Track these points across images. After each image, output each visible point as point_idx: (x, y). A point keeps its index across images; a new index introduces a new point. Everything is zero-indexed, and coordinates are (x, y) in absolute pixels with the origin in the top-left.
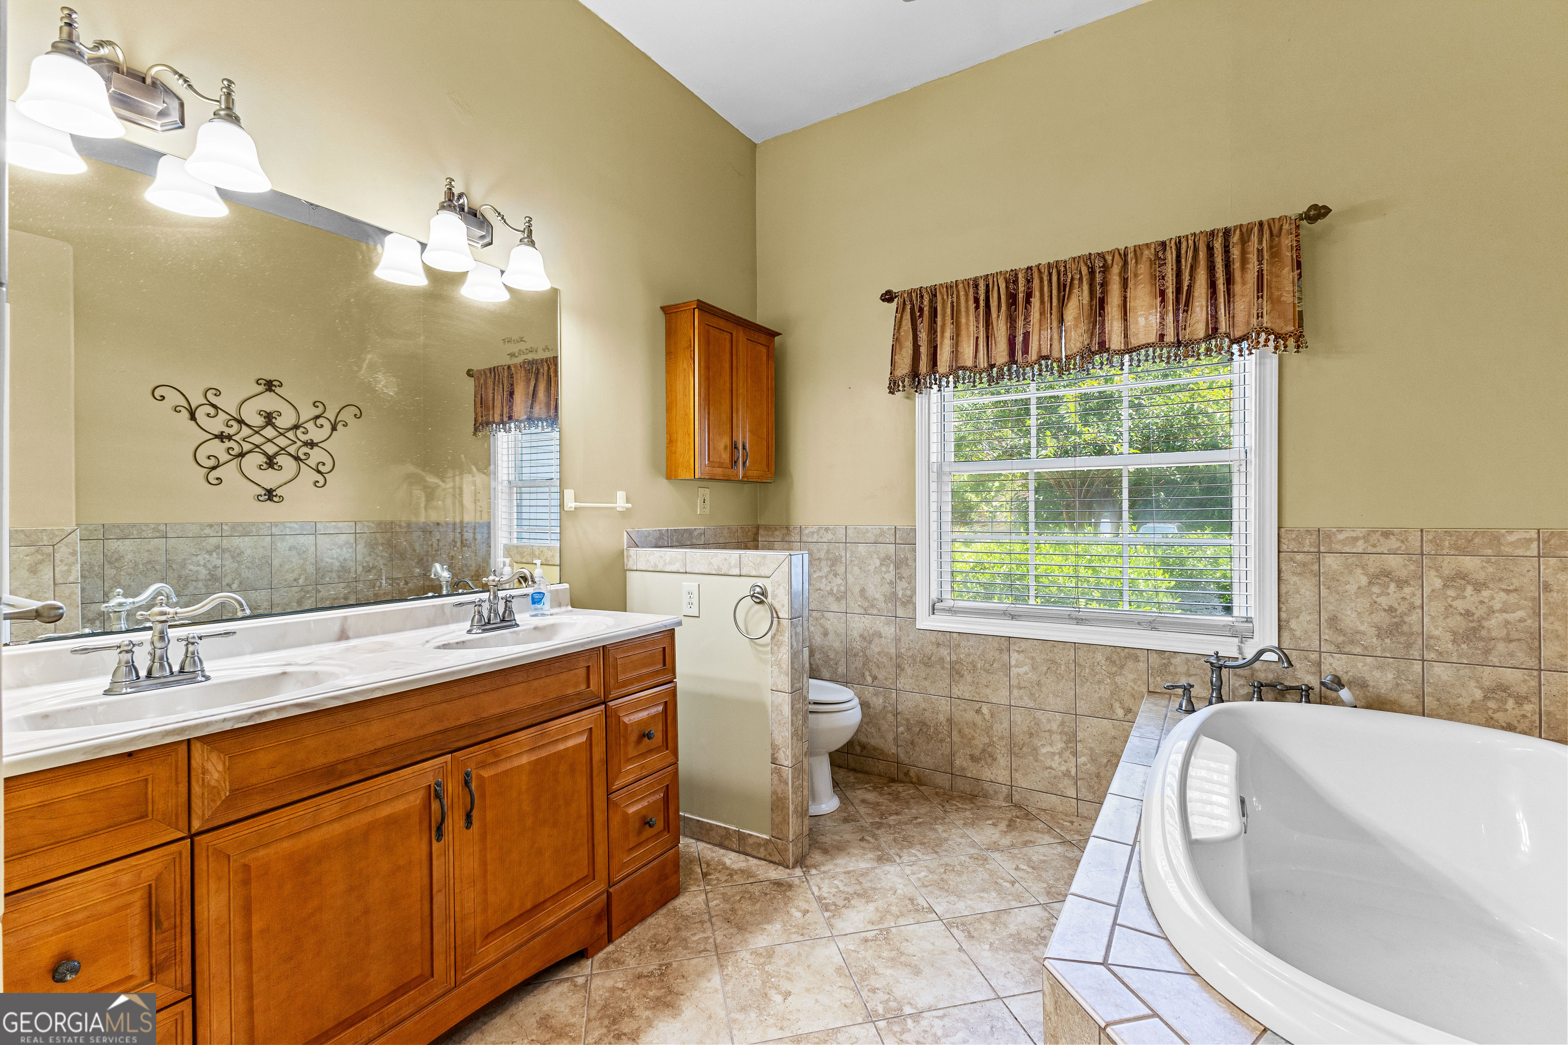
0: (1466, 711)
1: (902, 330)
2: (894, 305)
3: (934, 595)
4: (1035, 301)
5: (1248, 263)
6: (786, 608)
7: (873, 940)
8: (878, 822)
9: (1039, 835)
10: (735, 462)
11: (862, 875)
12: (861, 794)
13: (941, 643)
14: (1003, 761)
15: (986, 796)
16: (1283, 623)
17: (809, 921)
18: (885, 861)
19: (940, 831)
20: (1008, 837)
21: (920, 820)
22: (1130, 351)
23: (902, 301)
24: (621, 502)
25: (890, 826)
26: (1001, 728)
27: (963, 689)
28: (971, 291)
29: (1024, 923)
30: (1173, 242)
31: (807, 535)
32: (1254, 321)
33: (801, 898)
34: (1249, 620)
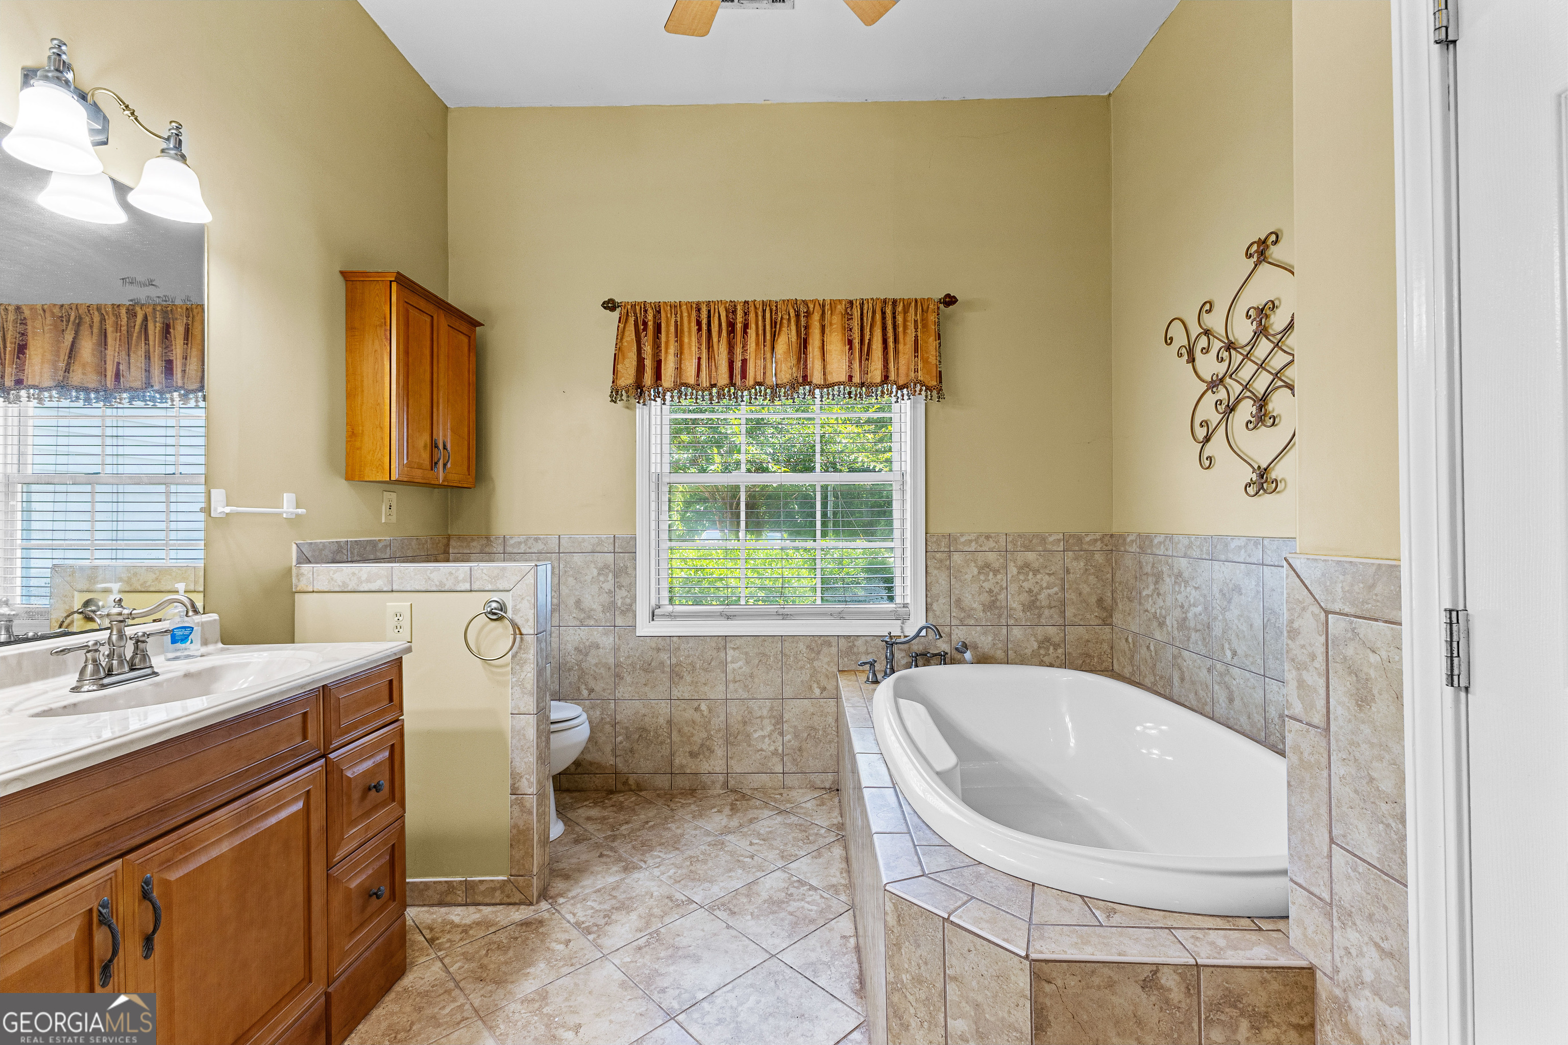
0: (1030, 658)
1: (624, 341)
2: (616, 315)
3: (653, 602)
4: (752, 332)
5: (908, 329)
6: (531, 623)
7: (646, 946)
8: (611, 836)
9: (760, 811)
10: (436, 463)
11: (613, 889)
12: (583, 812)
13: (661, 647)
14: (720, 752)
15: (704, 788)
16: (929, 606)
17: (575, 949)
18: (631, 870)
19: (674, 828)
20: (734, 819)
21: (652, 823)
22: (828, 386)
23: (626, 311)
24: (288, 506)
25: (624, 836)
26: (718, 722)
27: (683, 690)
28: (694, 314)
29: (772, 887)
30: (858, 303)
31: (512, 546)
32: (912, 374)
33: (556, 930)
34: (905, 606)
